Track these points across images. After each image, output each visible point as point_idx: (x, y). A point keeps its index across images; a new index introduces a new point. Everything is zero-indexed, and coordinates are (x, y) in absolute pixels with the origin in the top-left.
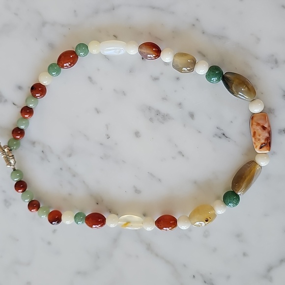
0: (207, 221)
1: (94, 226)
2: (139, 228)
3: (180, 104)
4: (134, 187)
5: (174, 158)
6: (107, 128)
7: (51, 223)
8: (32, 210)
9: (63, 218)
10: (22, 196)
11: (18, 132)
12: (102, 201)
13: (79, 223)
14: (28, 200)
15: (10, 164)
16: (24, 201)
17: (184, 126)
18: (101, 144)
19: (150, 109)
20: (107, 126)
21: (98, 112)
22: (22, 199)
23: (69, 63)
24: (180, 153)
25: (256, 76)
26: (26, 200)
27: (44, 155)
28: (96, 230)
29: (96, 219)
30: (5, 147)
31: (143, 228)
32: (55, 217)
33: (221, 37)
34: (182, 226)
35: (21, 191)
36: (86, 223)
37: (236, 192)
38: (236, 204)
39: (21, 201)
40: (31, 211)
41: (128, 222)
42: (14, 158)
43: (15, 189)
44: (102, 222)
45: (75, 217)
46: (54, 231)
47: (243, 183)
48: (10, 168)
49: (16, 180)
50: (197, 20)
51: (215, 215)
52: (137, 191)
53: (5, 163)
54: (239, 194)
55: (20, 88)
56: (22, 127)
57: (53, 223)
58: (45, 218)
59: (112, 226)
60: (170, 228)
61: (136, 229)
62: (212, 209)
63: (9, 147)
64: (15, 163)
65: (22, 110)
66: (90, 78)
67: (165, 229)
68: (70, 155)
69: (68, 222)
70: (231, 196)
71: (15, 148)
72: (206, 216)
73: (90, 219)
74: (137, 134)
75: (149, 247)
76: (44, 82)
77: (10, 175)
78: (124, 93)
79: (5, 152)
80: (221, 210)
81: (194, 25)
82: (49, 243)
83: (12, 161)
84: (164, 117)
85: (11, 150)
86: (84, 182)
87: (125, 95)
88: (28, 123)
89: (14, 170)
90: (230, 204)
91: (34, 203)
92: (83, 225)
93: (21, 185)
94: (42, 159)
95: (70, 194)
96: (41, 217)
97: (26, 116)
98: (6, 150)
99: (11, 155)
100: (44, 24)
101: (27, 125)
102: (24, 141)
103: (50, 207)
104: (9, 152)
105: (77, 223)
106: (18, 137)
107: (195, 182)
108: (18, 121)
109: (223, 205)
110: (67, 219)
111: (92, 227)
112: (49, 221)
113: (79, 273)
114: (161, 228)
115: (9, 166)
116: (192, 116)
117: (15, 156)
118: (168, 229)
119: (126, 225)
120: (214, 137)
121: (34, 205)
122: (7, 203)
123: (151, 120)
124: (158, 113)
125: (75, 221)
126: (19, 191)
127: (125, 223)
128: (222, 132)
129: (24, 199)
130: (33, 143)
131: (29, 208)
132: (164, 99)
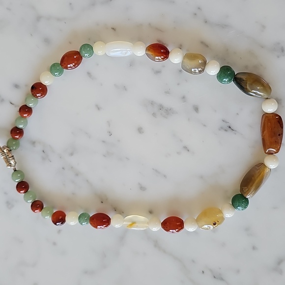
0: (214, 224)
1: (98, 227)
2: (145, 228)
3: (184, 97)
4: (139, 184)
5: (178, 153)
6: (109, 125)
7: (55, 224)
8: (36, 211)
9: (67, 219)
10: (24, 197)
11: (17, 132)
12: (107, 199)
13: (83, 224)
14: (31, 201)
15: (10, 165)
16: (27, 202)
17: (189, 120)
18: (104, 142)
19: (152, 103)
20: (109, 123)
21: (99, 108)
22: (25, 199)
23: (73, 64)
24: (185, 148)
25: (262, 65)
26: (29, 201)
27: (45, 155)
28: (101, 230)
29: (101, 220)
30: (4, 148)
31: (149, 228)
32: (59, 218)
33: (224, 26)
34: (189, 228)
35: (23, 191)
36: (91, 224)
37: (245, 195)
38: (245, 208)
39: (23, 202)
40: (34, 211)
41: (134, 223)
42: (14, 159)
43: (17, 190)
44: (107, 223)
45: (79, 218)
46: (59, 231)
47: (251, 186)
48: (11, 169)
49: (17, 180)
50: (199, 8)
51: (223, 219)
52: (142, 188)
53: (5, 164)
54: (248, 197)
55: (17, 86)
56: (21, 126)
57: (58, 224)
58: (49, 219)
59: (117, 226)
60: (177, 230)
61: (142, 229)
62: (221, 212)
63: (8, 147)
64: (15, 164)
65: (20, 109)
66: (89, 74)
67: (171, 231)
68: (72, 154)
69: (72, 223)
70: (239, 199)
71: (14, 148)
72: (214, 220)
73: (95, 220)
74: (140, 130)
75: (156, 244)
76: (46, 82)
77: (11, 176)
78: (125, 88)
79: (4, 153)
80: (229, 214)
81: (196, 14)
82: (55, 244)
83: (12, 162)
84: (167, 112)
85: (10, 150)
86: (87, 181)
87: (126, 90)
88: (27, 122)
89: (15, 170)
90: (238, 208)
91: (37, 203)
92: (88, 226)
93: (23, 186)
94: (44, 159)
95: (73, 194)
96: (44, 217)
97: (24, 115)
98: (5, 151)
99: (10, 155)
100: (39, 18)
101: (26, 124)
102: (23, 141)
103: (54, 207)
104: (8, 152)
105: (82, 224)
106: (17, 137)
107: (201, 177)
108: (16, 120)
109: (231, 208)
110: (72, 220)
111: (97, 228)
112: (53, 222)
113: (86, 272)
114: (167, 230)
115: (9, 167)
116: (196, 109)
117: (14, 157)
118: (174, 231)
119: (131, 225)
120: (219, 130)
121: (37, 206)
122: (9, 204)
123: (154, 115)
124: (161, 107)
125: (80, 222)
126: (21, 192)
127: (130, 223)
128: (228, 125)
129: (26, 200)
130: (34, 143)
131: (32, 209)
132: (167, 93)
